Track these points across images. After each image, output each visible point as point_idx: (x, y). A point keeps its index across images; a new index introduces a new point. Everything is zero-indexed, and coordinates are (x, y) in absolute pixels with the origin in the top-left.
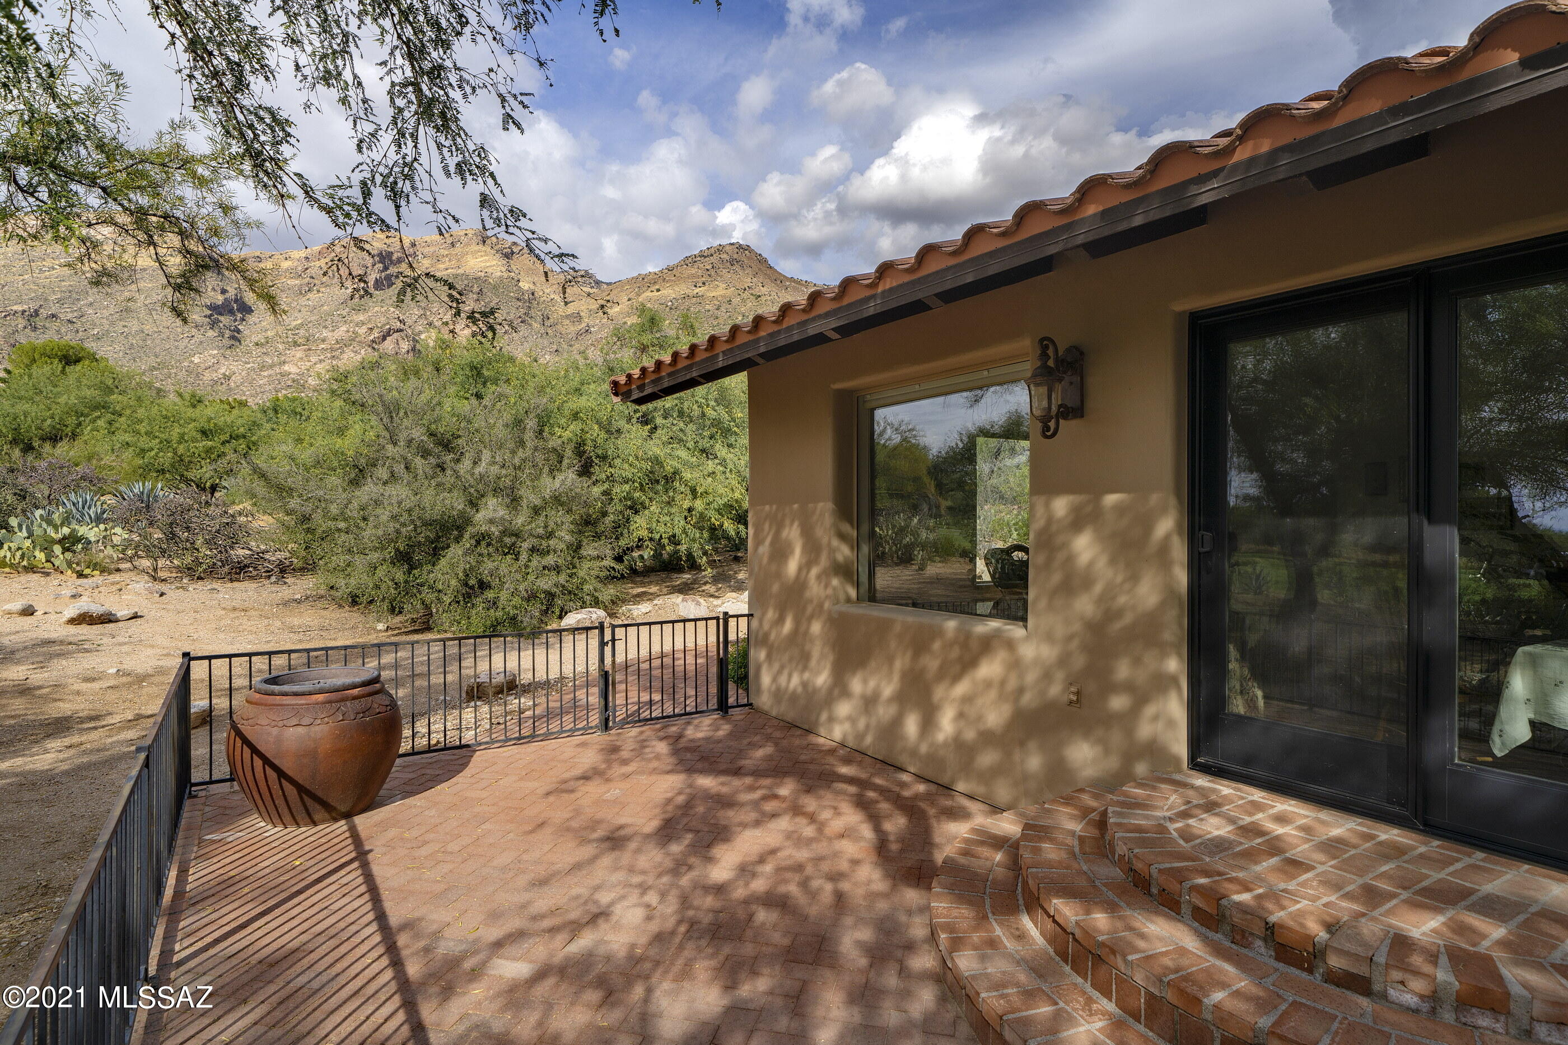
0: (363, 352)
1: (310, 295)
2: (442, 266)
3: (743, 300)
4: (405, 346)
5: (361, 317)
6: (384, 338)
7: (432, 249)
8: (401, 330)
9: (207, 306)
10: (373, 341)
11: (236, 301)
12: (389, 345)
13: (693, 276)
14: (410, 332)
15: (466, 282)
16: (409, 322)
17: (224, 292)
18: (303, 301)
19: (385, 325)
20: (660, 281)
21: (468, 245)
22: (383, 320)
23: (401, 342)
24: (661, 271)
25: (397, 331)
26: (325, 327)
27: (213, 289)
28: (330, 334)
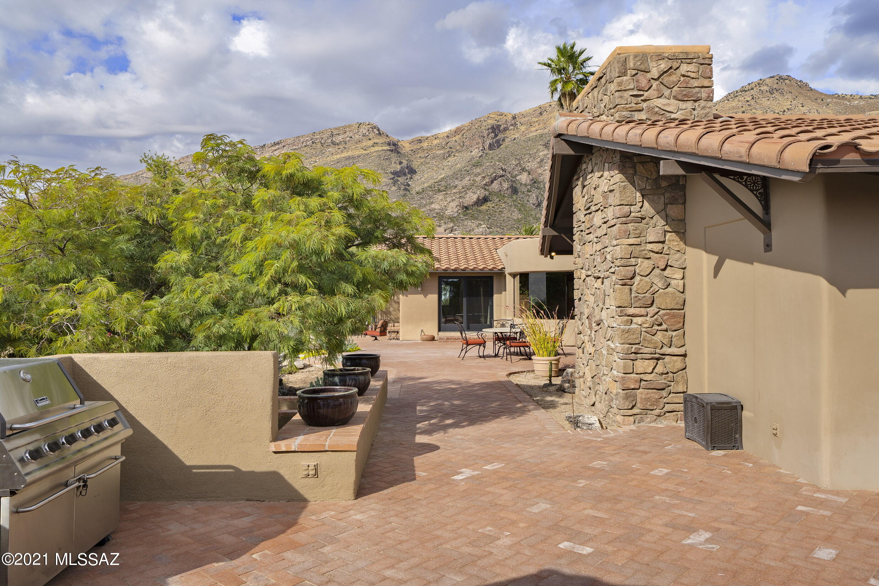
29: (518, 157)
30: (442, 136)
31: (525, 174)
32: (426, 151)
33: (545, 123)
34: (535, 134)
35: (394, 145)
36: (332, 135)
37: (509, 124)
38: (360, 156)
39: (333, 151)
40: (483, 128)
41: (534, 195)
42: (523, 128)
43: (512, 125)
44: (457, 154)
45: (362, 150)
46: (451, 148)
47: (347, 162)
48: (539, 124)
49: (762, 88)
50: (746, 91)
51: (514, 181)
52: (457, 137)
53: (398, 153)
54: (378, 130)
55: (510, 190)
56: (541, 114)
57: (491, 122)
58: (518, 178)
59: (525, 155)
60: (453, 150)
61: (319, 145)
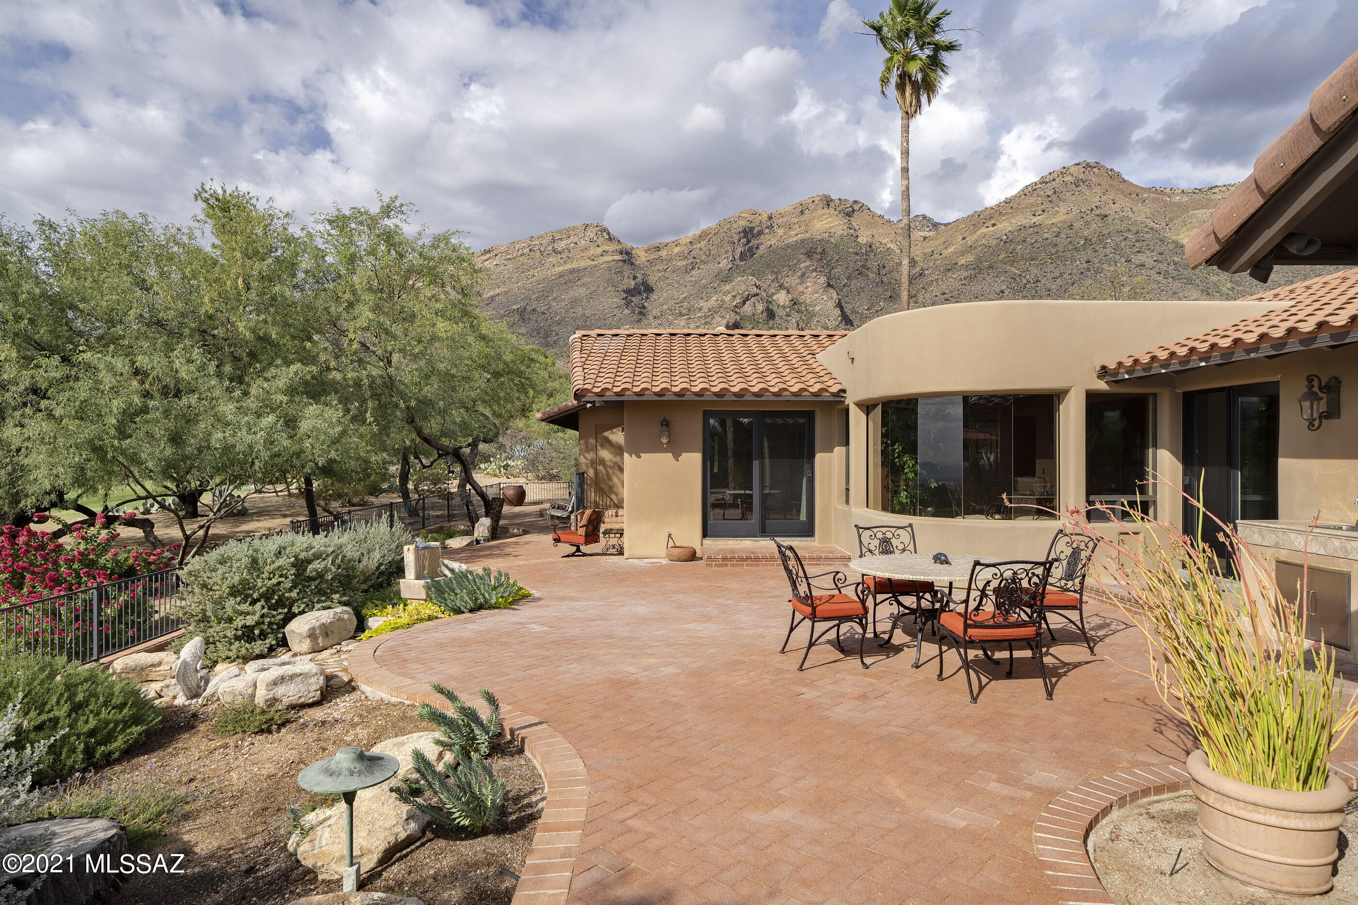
0: (728, 317)
1: (693, 273)
2: (793, 233)
3: (1087, 223)
4: (760, 307)
5: (728, 287)
6: (744, 303)
7: (785, 219)
8: (757, 295)
9: (624, 291)
10: (736, 306)
11: (643, 284)
12: (748, 308)
13: (1032, 205)
14: (764, 294)
15: (811, 245)
16: (764, 286)
17: (635, 278)
18: (688, 278)
19: (745, 292)
20: (997, 215)
21: (815, 210)
22: (744, 287)
23: (757, 304)
24: (998, 205)
25: (754, 296)
26: (702, 298)
27: (628, 277)
28: (705, 304)
29: (775, 270)
30: (684, 242)
31: (784, 292)
32: (665, 262)
33: (807, 226)
34: (795, 239)
35: (628, 253)
36: (554, 241)
37: (764, 226)
38: (586, 269)
39: (555, 262)
40: (733, 231)
41: (794, 321)
42: (780, 232)
43: (767, 228)
44: (702, 266)
45: (589, 261)
46: (694, 258)
47: (571, 277)
48: (800, 227)
49: (1066, 179)
50: (1046, 183)
51: (770, 302)
52: (703, 243)
53: (632, 264)
54: (609, 234)
55: (765, 314)
56: (802, 212)
57: (743, 223)
58: (774, 298)
59: (783, 266)
60: (697, 261)
61: (538, 254)
